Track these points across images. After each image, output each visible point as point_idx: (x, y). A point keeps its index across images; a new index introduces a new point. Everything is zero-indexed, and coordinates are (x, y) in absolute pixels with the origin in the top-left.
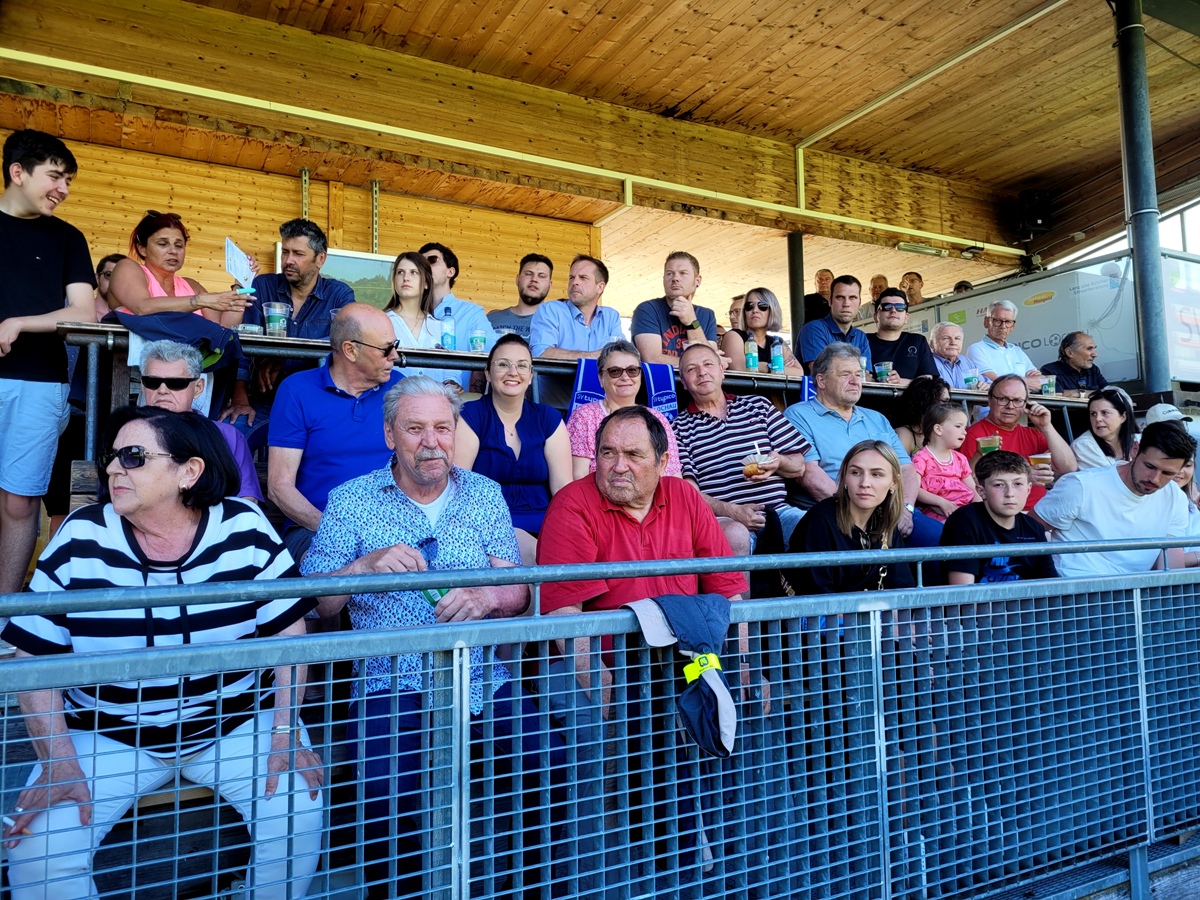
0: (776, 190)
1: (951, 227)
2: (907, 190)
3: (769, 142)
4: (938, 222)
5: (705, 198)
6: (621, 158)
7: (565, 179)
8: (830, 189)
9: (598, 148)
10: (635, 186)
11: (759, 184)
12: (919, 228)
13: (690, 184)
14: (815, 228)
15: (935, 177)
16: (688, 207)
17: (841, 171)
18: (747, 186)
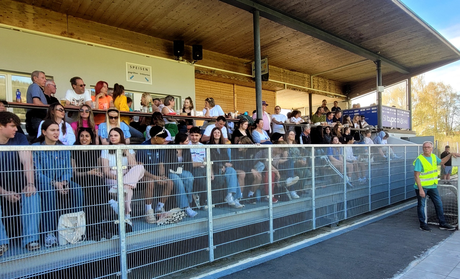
0: (308, 85)
1: (335, 91)
2: (328, 84)
3: (307, 75)
4: (333, 90)
5: (297, 87)
6: (284, 79)
7: (276, 84)
8: (316, 84)
9: (281, 78)
10: (287, 85)
11: (305, 84)
12: (330, 92)
13: (294, 84)
15: (332, 81)
16: (294, 89)
17: (318, 81)
18: (303, 84)
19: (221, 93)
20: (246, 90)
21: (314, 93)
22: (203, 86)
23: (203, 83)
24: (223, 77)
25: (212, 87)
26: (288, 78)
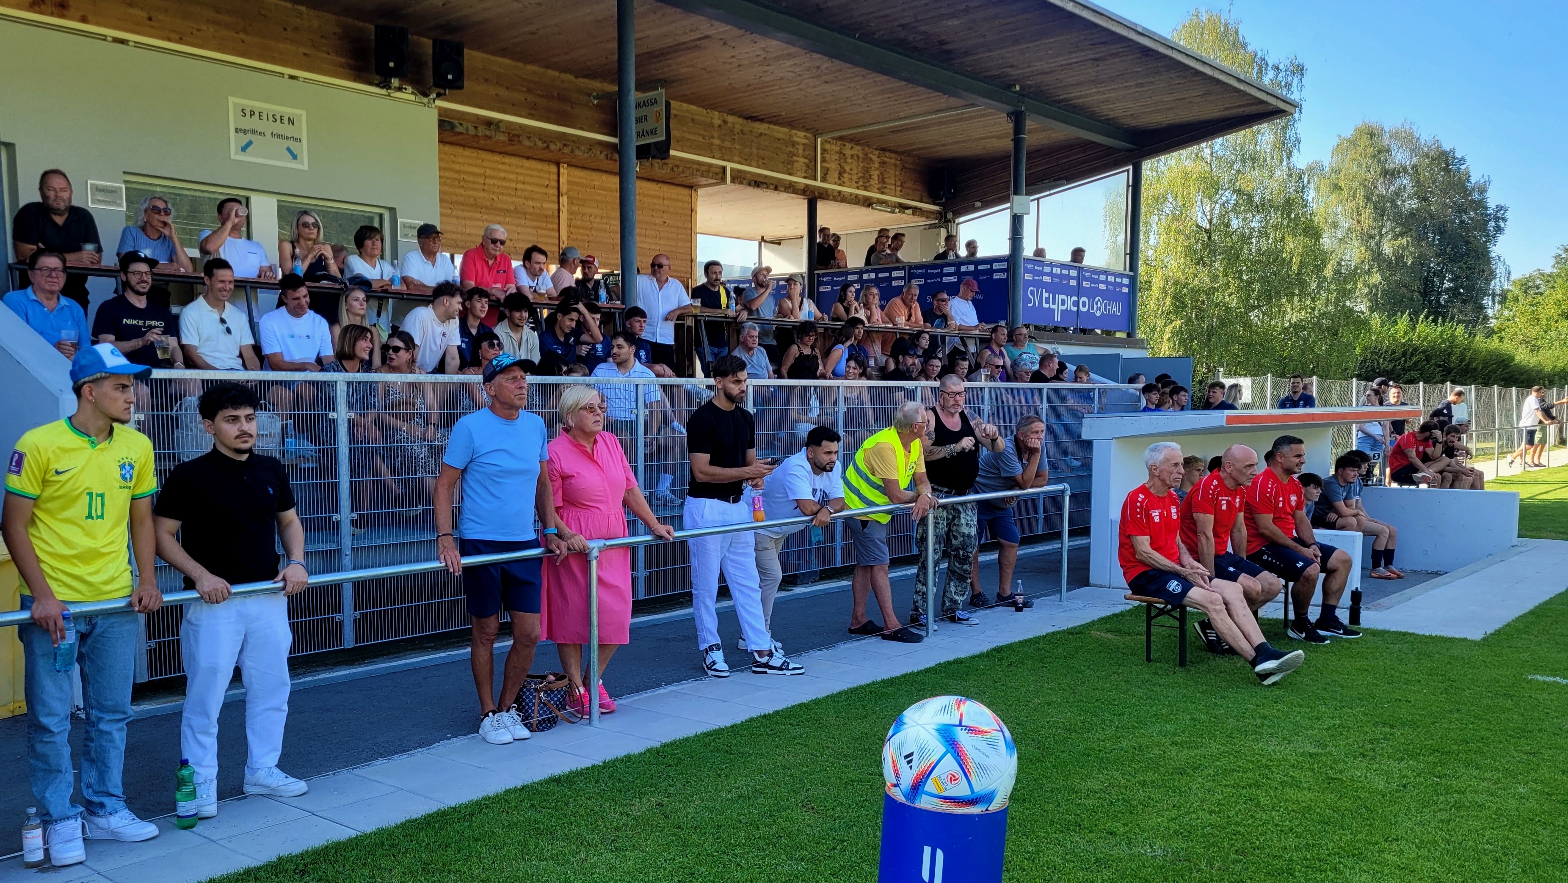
0: (804, 168)
1: (901, 191)
2: (877, 165)
3: (802, 134)
4: (893, 187)
5: (766, 176)
6: (724, 150)
7: (695, 166)
8: (833, 166)
9: (712, 144)
10: (732, 170)
11: (795, 165)
12: (882, 193)
13: (758, 167)
14: (825, 195)
15: (893, 155)
16: (758, 183)
17: (841, 153)
18: (789, 166)
19: (519, 193)
20: (597, 183)
21: (823, 199)
22: (462, 168)
23: (461, 160)
24: (527, 143)
25: (488, 172)
26: (738, 147)
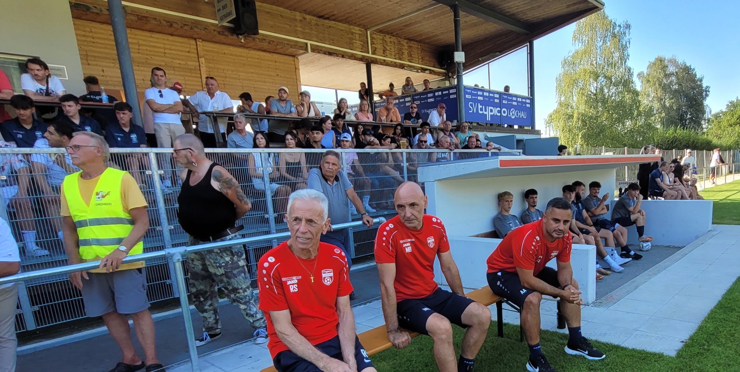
1: (422, 61)
2: (406, 48)
3: (357, 28)
4: (417, 59)
5: (336, 50)
6: (305, 34)
7: (286, 42)
8: (379, 47)
9: (297, 30)
10: (310, 45)
11: (354, 45)
12: (411, 62)
14: (375, 61)
15: (416, 43)
16: (330, 53)
17: (383, 40)
18: (350, 45)
21: (374, 63)
26: (315, 33)
